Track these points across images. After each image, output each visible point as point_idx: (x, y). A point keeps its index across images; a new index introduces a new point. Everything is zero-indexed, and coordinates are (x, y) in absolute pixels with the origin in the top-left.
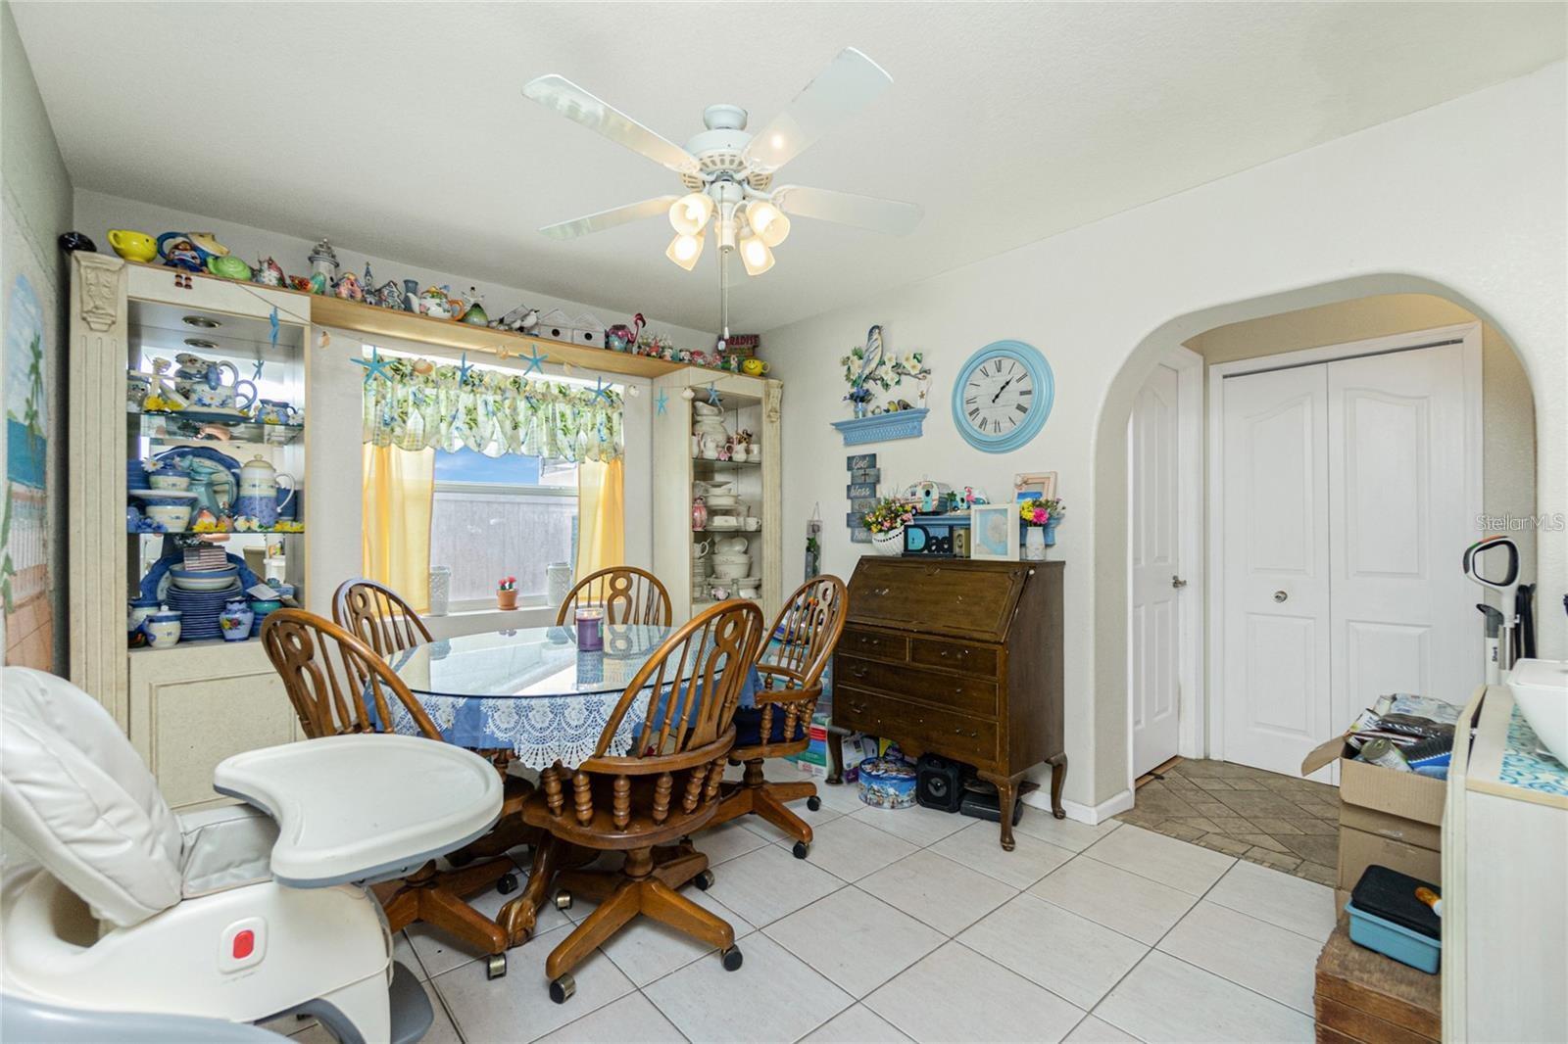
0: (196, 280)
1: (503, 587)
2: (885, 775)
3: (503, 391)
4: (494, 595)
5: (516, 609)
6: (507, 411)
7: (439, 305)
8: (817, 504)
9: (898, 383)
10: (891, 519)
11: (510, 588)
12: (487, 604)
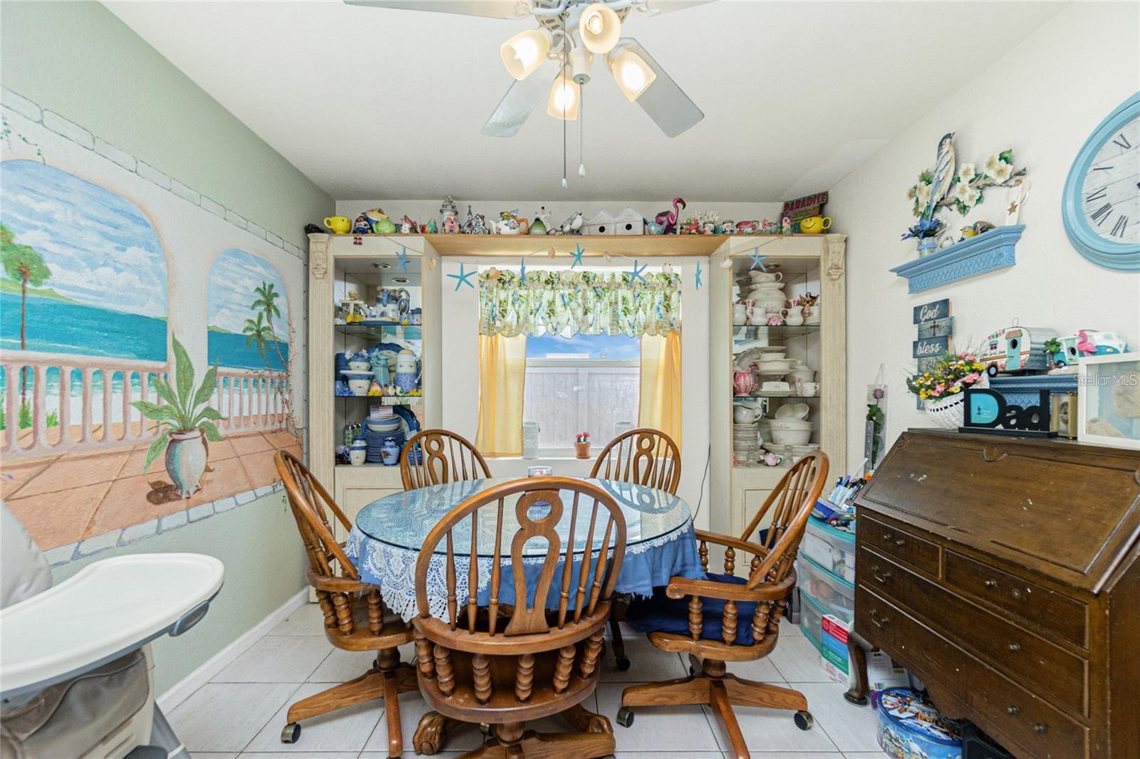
0: (365, 238)
1: (579, 440)
2: (910, 722)
3: (575, 286)
4: (571, 445)
5: (588, 458)
6: (580, 301)
7: (506, 225)
8: (882, 366)
9: (979, 200)
10: (947, 381)
11: (585, 440)
12: (564, 452)
